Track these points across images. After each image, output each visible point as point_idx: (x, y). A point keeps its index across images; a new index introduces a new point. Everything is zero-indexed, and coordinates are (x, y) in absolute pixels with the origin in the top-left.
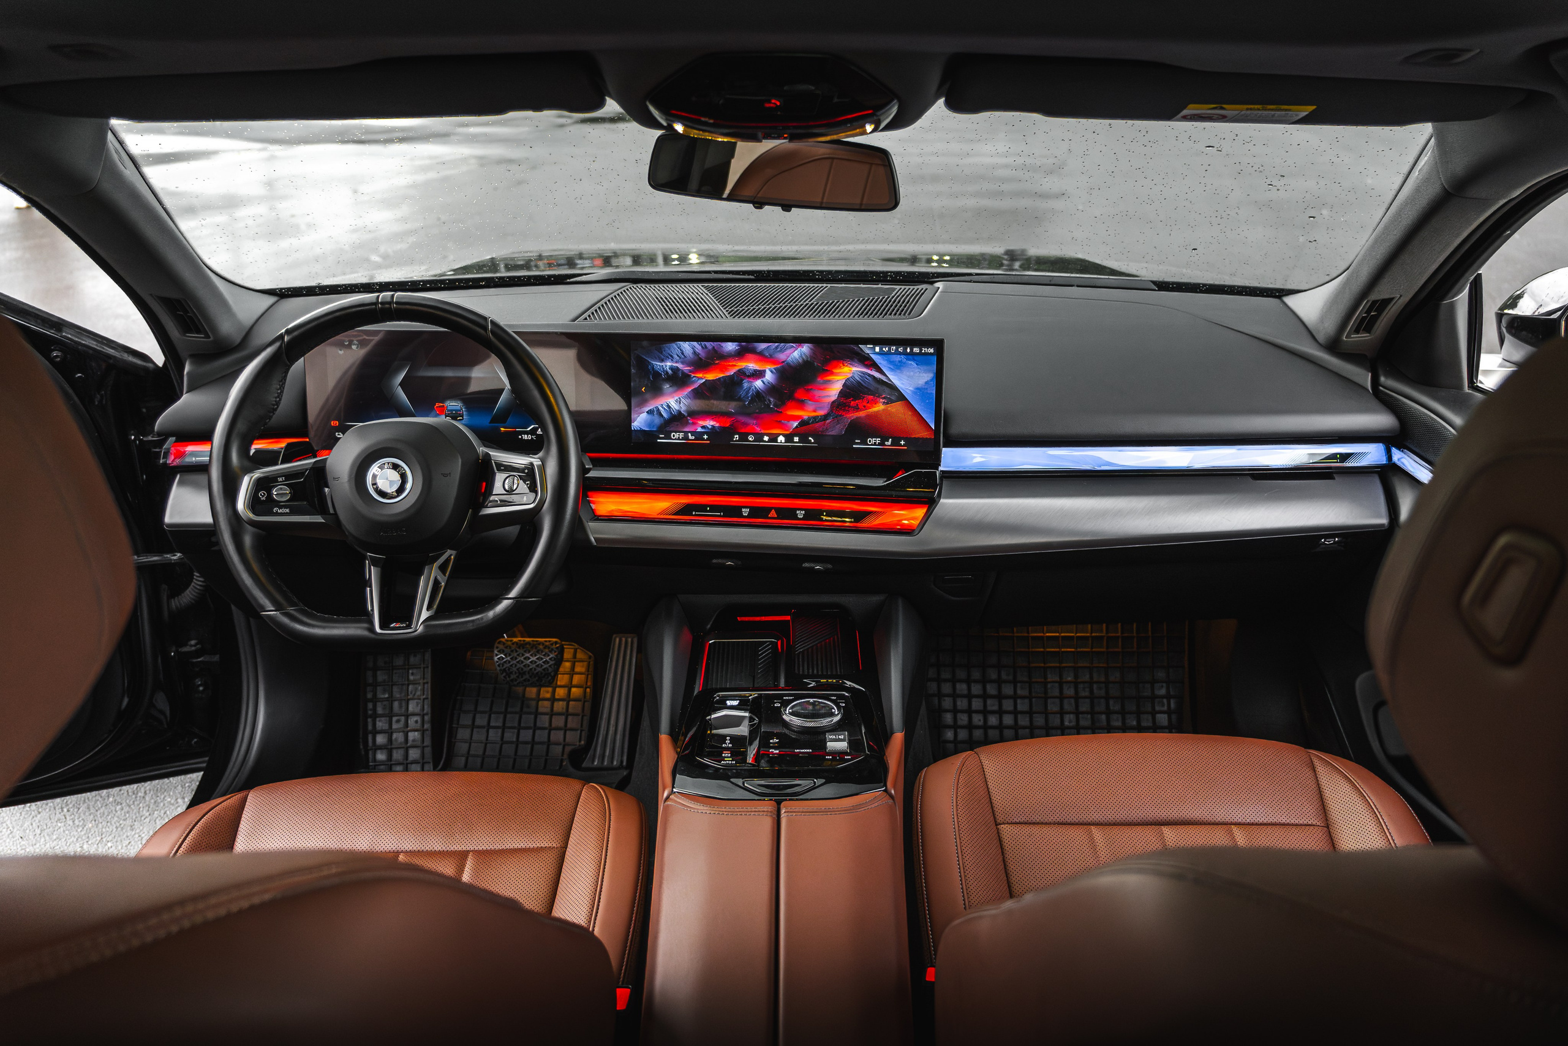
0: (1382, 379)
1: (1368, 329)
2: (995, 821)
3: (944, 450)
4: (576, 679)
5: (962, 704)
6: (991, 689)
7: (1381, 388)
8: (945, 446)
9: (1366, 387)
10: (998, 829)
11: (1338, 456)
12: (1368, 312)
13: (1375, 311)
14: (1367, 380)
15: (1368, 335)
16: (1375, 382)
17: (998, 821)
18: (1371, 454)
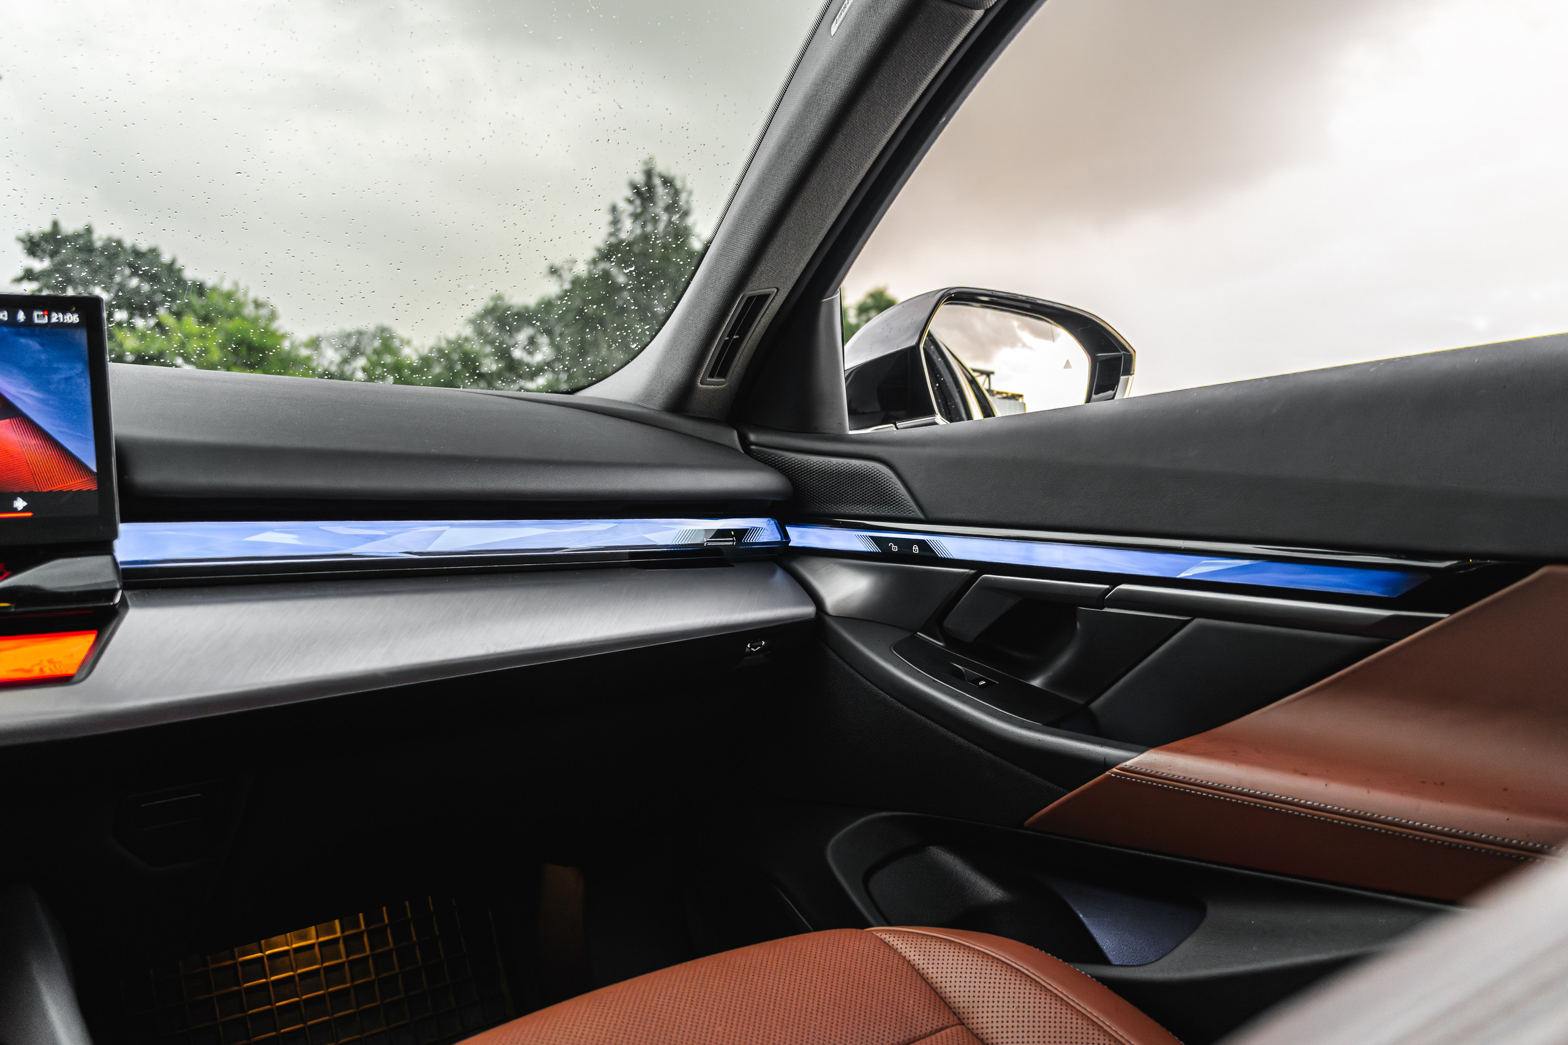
0: (752, 437)
1: (723, 374)
3: (122, 527)
7: (753, 447)
8: (123, 521)
9: (734, 447)
11: (733, 533)
12: (730, 335)
13: (736, 335)
14: (733, 438)
15: (723, 380)
16: (743, 439)
18: (764, 530)
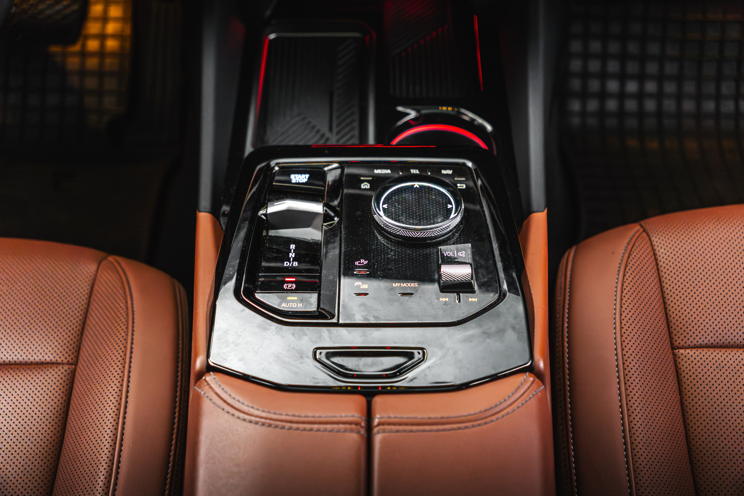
2: (672, 344)
4: (111, 28)
5: (594, 66)
6: (633, 48)
10: (674, 355)
17: (676, 344)
